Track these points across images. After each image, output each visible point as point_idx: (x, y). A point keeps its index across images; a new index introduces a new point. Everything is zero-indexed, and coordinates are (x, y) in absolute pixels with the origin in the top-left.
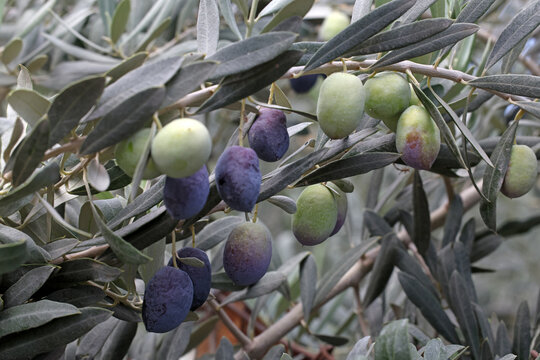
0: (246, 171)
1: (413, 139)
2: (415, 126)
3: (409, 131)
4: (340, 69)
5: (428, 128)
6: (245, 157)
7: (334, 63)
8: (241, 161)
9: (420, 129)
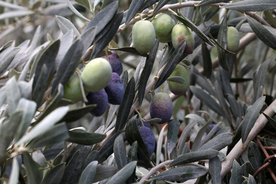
0: (116, 84)
1: (181, 40)
2: (181, 33)
3: (178, 37)
4: (139, 19)
5: (188, 32)
6: (114, 77)
7: (136, 18)
8: (113, 79)
9: (183, 34)
